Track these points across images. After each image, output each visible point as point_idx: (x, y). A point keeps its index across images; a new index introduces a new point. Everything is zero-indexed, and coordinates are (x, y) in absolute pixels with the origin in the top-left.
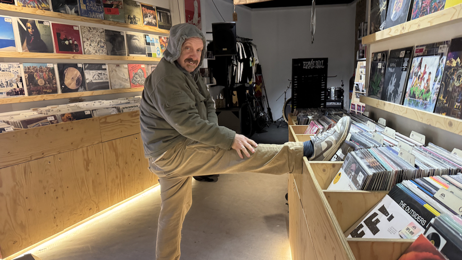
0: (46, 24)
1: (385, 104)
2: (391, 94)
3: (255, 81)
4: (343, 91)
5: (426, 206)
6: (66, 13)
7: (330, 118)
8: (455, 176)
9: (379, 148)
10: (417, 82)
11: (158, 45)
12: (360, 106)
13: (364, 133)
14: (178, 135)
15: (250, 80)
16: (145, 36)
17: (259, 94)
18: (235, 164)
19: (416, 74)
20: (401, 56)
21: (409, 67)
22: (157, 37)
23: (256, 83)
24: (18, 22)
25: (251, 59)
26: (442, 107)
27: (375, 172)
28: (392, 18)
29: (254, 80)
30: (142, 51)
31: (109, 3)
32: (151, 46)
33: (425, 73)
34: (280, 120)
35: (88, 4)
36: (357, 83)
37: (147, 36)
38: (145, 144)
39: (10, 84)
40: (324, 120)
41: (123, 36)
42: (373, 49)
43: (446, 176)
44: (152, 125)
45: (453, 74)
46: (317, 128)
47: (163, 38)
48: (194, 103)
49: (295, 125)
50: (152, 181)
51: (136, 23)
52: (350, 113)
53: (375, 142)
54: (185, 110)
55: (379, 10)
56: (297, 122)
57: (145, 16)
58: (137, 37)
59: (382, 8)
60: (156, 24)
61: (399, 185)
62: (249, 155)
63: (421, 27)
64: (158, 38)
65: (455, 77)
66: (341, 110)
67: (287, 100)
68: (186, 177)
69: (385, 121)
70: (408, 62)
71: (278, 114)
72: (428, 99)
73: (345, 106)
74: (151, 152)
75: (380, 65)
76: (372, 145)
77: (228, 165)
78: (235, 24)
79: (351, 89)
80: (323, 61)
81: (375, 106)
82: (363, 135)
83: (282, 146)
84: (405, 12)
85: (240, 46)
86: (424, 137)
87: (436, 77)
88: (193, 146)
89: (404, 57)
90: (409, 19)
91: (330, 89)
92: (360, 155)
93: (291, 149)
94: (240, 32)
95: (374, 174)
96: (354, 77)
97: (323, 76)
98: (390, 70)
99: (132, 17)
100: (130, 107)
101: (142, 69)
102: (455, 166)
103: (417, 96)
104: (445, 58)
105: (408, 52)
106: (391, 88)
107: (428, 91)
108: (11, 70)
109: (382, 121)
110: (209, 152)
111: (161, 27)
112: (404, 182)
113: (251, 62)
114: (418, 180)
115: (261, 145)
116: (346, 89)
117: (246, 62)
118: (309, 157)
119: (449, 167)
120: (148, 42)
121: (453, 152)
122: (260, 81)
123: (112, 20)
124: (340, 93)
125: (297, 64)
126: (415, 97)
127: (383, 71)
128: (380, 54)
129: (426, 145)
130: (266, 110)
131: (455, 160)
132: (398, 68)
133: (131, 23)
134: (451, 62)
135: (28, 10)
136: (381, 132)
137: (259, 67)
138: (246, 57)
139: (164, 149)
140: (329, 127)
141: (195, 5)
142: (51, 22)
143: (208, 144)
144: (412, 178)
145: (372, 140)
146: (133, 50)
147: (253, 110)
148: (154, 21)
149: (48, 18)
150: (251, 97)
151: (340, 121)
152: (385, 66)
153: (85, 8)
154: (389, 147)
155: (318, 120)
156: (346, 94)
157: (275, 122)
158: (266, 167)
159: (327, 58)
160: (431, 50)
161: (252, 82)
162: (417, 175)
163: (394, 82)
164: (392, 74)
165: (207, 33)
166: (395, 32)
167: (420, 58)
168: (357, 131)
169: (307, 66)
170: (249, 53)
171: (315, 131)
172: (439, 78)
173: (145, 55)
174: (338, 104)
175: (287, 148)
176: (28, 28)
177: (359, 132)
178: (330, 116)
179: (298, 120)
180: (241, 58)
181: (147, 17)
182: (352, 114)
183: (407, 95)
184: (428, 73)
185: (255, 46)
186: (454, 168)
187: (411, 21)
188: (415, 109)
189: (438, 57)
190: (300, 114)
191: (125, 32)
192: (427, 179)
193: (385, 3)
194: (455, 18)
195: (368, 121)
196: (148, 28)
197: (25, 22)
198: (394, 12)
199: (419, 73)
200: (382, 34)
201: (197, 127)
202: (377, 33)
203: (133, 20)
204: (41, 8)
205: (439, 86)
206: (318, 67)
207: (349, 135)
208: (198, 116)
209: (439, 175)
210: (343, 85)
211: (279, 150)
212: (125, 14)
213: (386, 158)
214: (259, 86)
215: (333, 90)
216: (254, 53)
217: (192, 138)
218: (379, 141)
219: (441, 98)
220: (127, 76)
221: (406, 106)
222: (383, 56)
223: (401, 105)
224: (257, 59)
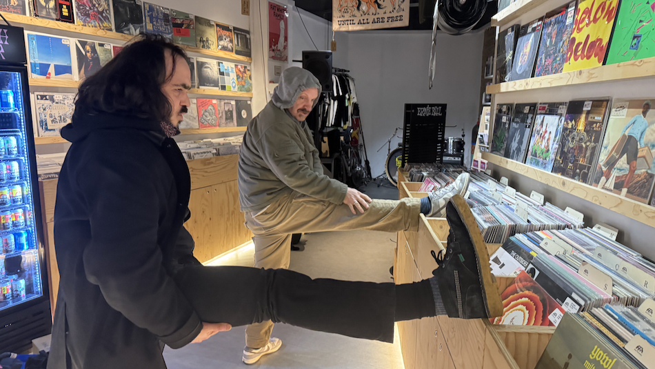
0: (107, 47)
1: (507, 162)
2: (514, 152)
3: (351, 125)
4: (464, 143)
5: (532, 253)
6: (130, 34)
7: (448, 175)
8: (562, 231)
9: (497, 206)
10: (539, 140)
11: (233, 76)
12: (484, 163)
13: (484, 192)
14: (284, 186)
15: (345, 124)
16: (219, 63)
17: (356, 141)
18: (347, 220)
19: (538, 132)
20: (525, 112)
21: (532, 125)
22: (233, 65)
23: (352, 128)
24: (76, 45)
25: (347, 96)
26: (558, 167)
27: (490, 225)
28: (517, 70)
29: (349, 124)
30: (215, 84)
31: (179, 22)
32: (225, 77)
33: (546, 132)
34: (382, 177)
35: (155, 23)
36: (482, 134)
37: (221, 64)
38: (245, 197)
39: (64, 119)
40: (441, 177)
41: (193, 64)
42: (498, 100)
43: (555, 231)
44: (255, 176)
45: (568, 135)
46: (433, 186)
47: (239, 67)
48: (303, 153)
49: (407, 182)
50: (223, 246)
51: (209, 48)
52: (471, 171)
53: (494, 200)
54: (295, 161)
55: (505, 58)
56: (410, 179)
57: (220, 38)
58: (210, 64)
59: (509, 57)
60: (232, 48)
61: (512, 238)
62: (363, 211)
63: (542, 87)
64: (234, 67)
65: (570, 139)
66: (460, 166)
67: (391, 152)
68: (286, 234)
69: (507, 180)
70: (532, 118)
71: (378, 169)
72: (548, 159)
73: (465, 162)
74: (252, 205)
75: (504, 119)
76: (490, 203)
77: (338, 221)
78: (331, 53)
79: (474, 141)
80: (440, 108)
81: (498, 164)
82: (482, 193)
83: (398, 202)
84: (529, 67)
85: (334, 78)
86: (543, 197)
87: (555, 137)
88: (301, 200)
89: (528, 113)
90: (533, 76)
91: (448, 140)
92: (478, 211)
93: (408, 205)
94: (336, 62)
95: (489, 227)
96: (477, 126)
97: (441, 126)
98: (514, 125)
99: (205, 39)
100: (202, 153)
101: (214, 105)
102: (563, 222)
103: (538, 155)
104: (563, 119)
105: (532, 108)
106: (514, 145)
107: (548, 151)
108: (66, 102)
109: (505, 180)
110: (318, 207)
111: (238, 53)
112: (517, 235)
113: (347, 101)
114: (529, 234)
115: (375, 200)
116: (468, 140)
117: (341, 100)
118: (426, 214)
119: (558, 223)
120: (221, 71)
121: (566, 211)
122: (357, 124)
123: (181, 43)
124: (460, 145)
125: (411, 111)
126: (536, 157)
127: (507, 126)
128: (505, 107)
129: (544, 204)
130: (363, 164)
131: (566, 218)
132: (522, 124)
133: (203, 47)
134: (568, 124)
135: (88, 30)
136: (502, 192)
137: (356, 106)
138: (341, 94)
139: (268, 202)
140: (448, 184)
141: (281, 26)
142: (112, 45)
143: (318, 197)
144: (524, 232)
145: (491, 198)
146: (204, 81)
147: (347, 162)
148: (230, 45)
149: (110, 40)
150: (347, 145)
151: (459, 177)
152: (509, 120)
153: (151, 28)
154: (507, 206)
155: (434, 176)
156: (467, 147)
157: (375, 179)
158: (381, 223)
159: (446, 105)
160: (552, 109)
161: (347, 125)
162: (529, 229)
163: (517, 139)
164: (516, 129)
165: (293, 61)
166: (519, 87)
167: (542, 116)
168: (477, 189)
169: (423, 112)
170: (346, 89)
171: (431, 189)
172: (557, 138)
173: (218, 88)
174: (457, 159)
175: (403, 204)
176: (87, 52)
177: (478, 191)
178: (447, 173)
179: (411, 176)
180: (335, 94)
181: (222, 40)
182: (474, 173)
183: (529, 153)
184: (548, 132)
185: (353, 80)
186: (563, 224)
187: (535, 78)
188: (536, 168)
189: (558, 117)
190: (412, 169)
191: (195, 58)
192: (537, 233)
193: (511, 52)
194: (569, 83)
195: (489, 180)
196: (222, 54)
197: (84, 44)
198: (520, 64)
199: (541, 132)
200: (507, 87)
201: (308, 179)
202: (502, 84)
203: (205, 43)
204: (102, 28)
205: (557, 146)
206: (435, 114)
207: (468, 193)
208: (307, 168)
209: (549, 230)
210: (463, 136)
211: (395, 206)
212: (196, 36)
213: (502, 214)
214: (356, 131)
215: (451, 141)
216: (351, 89)
217: (301, 191)
218: (497, 200)
219: (558, 158)
220: (195, 114)
221: (528, 165)
222: (509, 109)
223: (523, 164)
224: (355, 96)
